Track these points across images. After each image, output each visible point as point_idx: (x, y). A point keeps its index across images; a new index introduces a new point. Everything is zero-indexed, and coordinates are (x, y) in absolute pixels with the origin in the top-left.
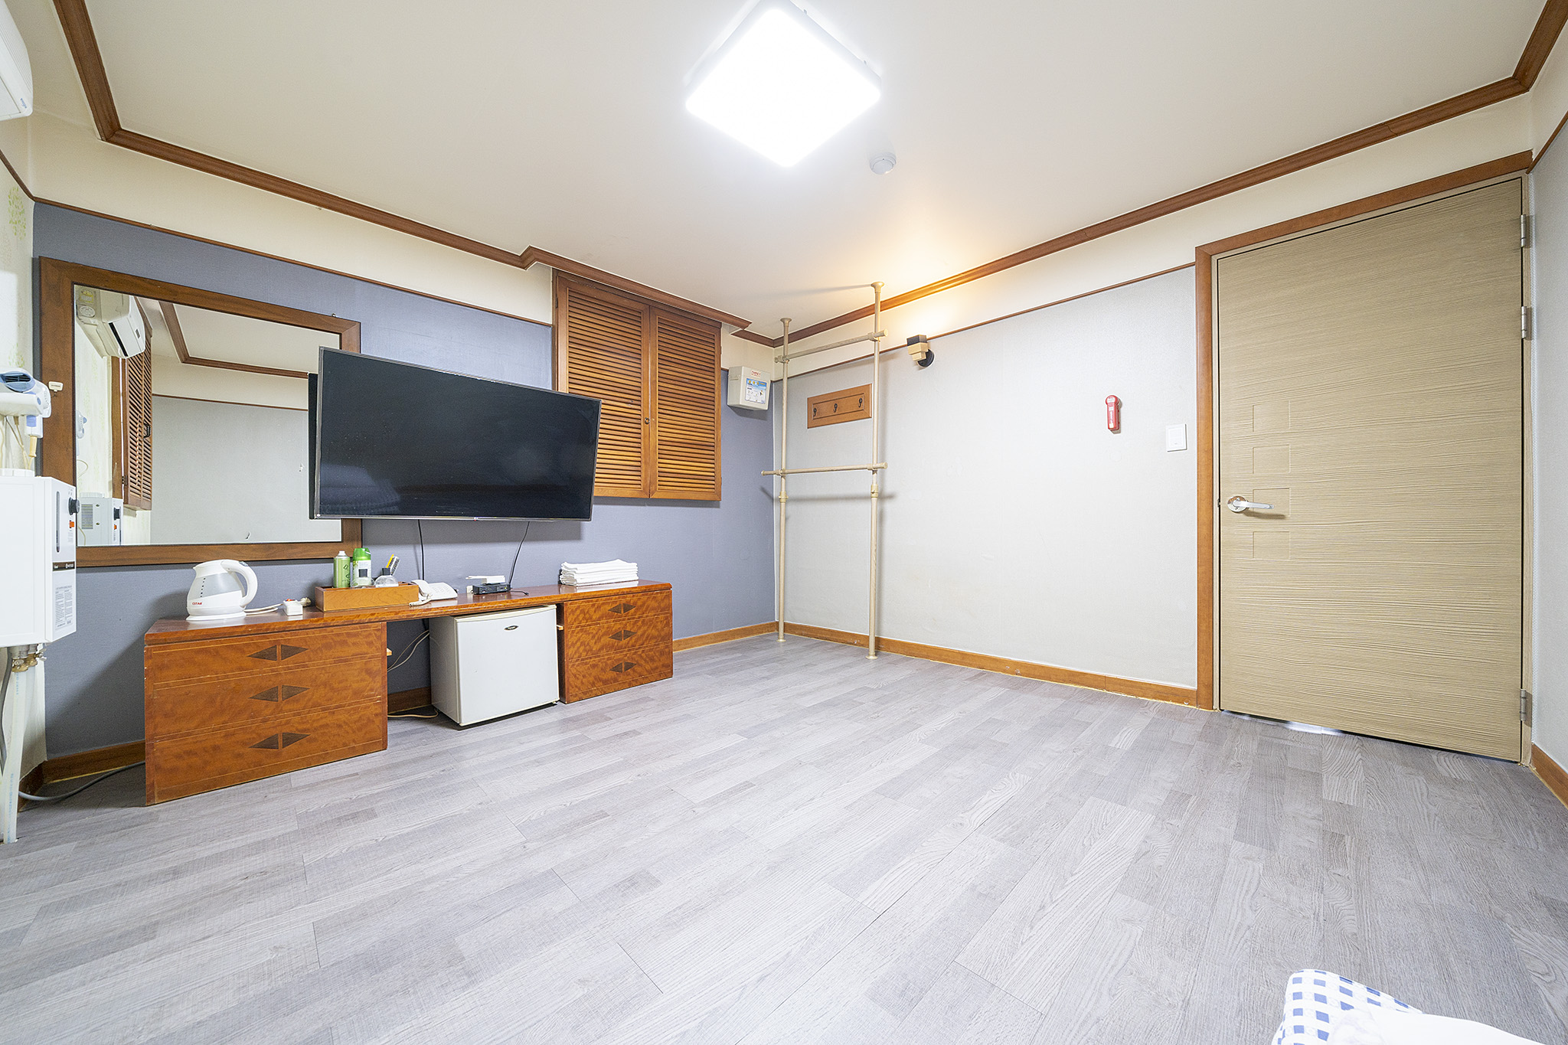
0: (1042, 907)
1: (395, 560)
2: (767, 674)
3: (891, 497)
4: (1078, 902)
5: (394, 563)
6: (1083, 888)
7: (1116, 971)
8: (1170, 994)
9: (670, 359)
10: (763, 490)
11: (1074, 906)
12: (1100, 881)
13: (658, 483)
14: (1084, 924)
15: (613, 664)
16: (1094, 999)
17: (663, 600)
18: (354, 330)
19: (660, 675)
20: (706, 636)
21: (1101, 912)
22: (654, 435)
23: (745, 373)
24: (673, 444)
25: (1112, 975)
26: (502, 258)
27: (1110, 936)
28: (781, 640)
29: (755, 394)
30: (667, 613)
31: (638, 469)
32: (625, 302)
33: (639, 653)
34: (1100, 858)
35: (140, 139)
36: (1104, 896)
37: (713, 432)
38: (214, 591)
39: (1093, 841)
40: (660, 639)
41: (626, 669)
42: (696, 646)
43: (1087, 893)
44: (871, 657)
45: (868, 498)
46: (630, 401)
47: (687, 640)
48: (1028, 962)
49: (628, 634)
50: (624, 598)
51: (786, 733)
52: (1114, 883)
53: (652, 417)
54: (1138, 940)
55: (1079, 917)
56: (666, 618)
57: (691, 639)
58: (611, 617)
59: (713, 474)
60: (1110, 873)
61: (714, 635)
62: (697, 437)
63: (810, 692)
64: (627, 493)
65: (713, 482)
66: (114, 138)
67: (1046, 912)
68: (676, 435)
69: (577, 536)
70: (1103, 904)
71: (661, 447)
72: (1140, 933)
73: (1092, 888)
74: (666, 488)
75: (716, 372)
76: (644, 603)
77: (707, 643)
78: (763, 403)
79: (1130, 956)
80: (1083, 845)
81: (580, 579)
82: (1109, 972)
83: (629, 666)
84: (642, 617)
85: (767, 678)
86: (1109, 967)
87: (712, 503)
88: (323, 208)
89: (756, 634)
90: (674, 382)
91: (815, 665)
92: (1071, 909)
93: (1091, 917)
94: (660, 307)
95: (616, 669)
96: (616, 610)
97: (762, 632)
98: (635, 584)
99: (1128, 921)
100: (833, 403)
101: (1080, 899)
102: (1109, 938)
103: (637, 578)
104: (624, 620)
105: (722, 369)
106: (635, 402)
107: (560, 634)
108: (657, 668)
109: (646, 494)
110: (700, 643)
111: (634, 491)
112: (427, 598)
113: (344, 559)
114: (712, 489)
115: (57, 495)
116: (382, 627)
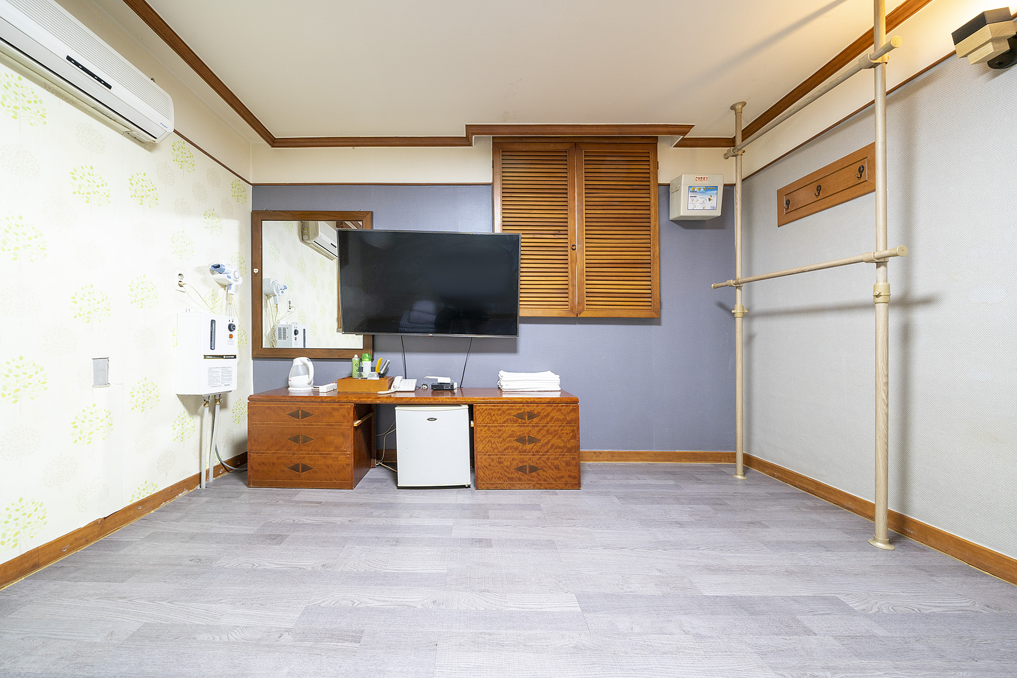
1: (387, 362)
2: (685, 518)
3: (927, 301)
5: (386, 364)
9: (597, 187)
10: (721, 305)
13: (586, 303)
15: (518, 464)
17: (568, 413)
18: (369, 216)
19: (566, 484)
20: (644, 453)
22: (580, 259)
23: (687, 181)
24: (602, 265)
26: (451, 143)
28: (739, 477)
29: (701, 201)
30: (573, 426)
31: (565, 291)
32: (552, 147)
33: (543, 459)
35: (283, 140)
37: (649, 249)
38: (298, 374)
40: (565, 450)
41: (531, 472)
42: (632, 461)
44: (880, 545)
45: (870, 306)
46: (557, 232)
47: (621, 453)
49: (532, 440)
50: (528, 406)
51: (637, 629)
53: (578, 243)
56: (573, 431)
57: (626, 453)
58: (516, 422)
59: (650, 291)
61: (655, 453)
62: (629, 256)
63: (728, 571)
64: (555, 313)
65: (650, 299)
66: (275, 145)
68: (607, 256)
69: (513, 349)
71: (589, 270)
74: (595, 307)
75: (652, 189)
76: (548, 415)
77: (646, 460)
78: (713, 209)
81: (505, 386)
83: (533, 469)
84: (546, 426)
85: (681, 525)
87: (653, 320)
88: (355, 148)
89: (712, 461)
90: (602, 208)
91: (767, 527)
94: (586, 141)
95: (521, 469)
96: (520, 416)
97: (720, 461)
98: (557, 395)
100: (815, 185)
103: (560, 389)
104: (528, 426)
105: (660, 185)
106: (562, 232)
107: (472, 430)
108: (562, 477)
109: (574, 313)
110: (636, 458)
111: (562, 311)
112: (392, 390)
113: (357, 359)
114: (651, 306)
115: (213, 322)
116: (350, 406)
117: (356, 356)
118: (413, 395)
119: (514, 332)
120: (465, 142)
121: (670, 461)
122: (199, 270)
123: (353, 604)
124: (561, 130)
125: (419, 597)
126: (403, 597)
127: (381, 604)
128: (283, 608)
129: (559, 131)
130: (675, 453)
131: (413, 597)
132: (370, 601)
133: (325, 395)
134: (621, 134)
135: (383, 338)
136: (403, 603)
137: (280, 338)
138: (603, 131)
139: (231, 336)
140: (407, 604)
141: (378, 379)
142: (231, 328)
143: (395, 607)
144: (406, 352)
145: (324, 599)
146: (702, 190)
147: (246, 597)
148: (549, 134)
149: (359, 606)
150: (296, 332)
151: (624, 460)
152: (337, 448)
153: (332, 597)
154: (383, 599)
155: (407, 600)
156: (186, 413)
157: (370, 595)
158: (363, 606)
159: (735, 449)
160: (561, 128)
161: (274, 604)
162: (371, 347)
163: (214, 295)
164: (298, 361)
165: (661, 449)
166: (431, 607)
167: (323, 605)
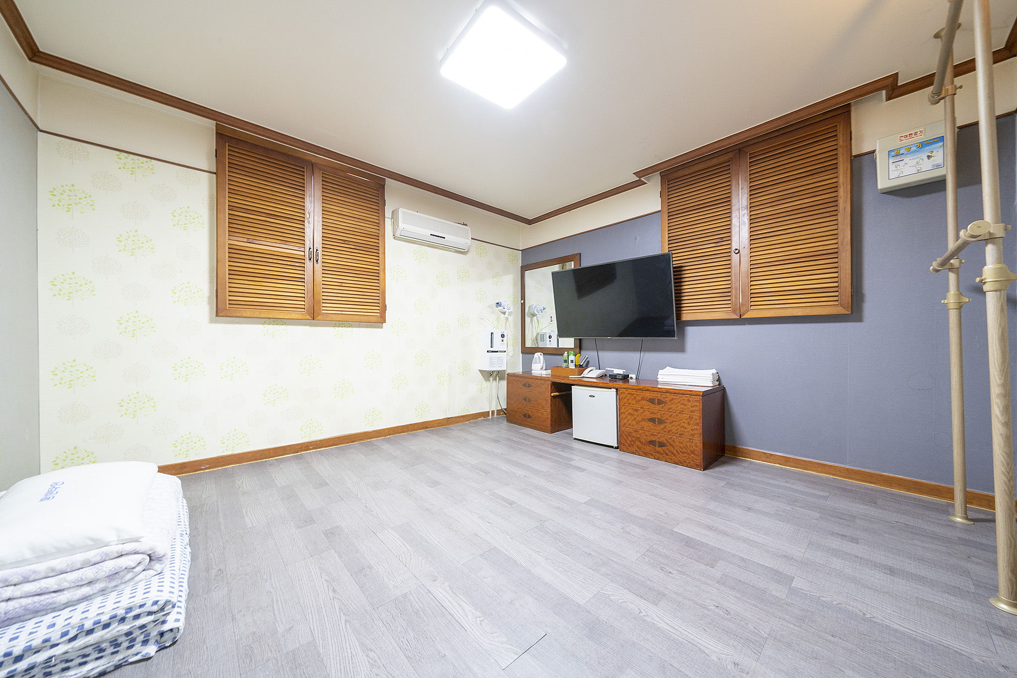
0: (334, 591)
1: (586, 357)
4: (324, 611)
5: (585, 359)
6: (331, 621)
7: (275, 601)
8: (244, 615)
11: (323, 607)
12: (329, 635)
13: (751, 303)
14: (308, 604)
16: (274, 585)
21: (308, 618)
24: (771, 264)
25: (275, 598)
27: (291, 612)
29: (914, 162)
31: (728, 294)
32: (715, 161)
34: (349, 652)
36: (316, 628)
37: (835, 237)
38: (536, 363)
39: (371, 661)
41: (660, 446)
43: (326, 620)
48: (311, 571)
49: (661, 421)
52: (321, 644)
53: (741, 247)
54: (277, 624)
55: (315, 605)
60: (331, 647)
62: (806, 249)
64: (717, 316)
66: (531, 223)
67: (330, 591)
68: (777, 254)
69: (681, 349)
70: (311, 623)
71: (755, 271)
72: (278, 629)
73: (327, 626)
74: (761, 307)
75: (841, 167)
78: (938, 167)
79: (274, 613)
80: (371, 650)
82: (277, 598)
83: (661, 444)
86: (279, 600)
88: (571, 211)
92: (322, 604)
93: (309, 611)
96: (652, 401)
99: (290, 629)
101: (325, 614)
102: (290, 611)
105: (859, 156)
106: (724, 239)
109: (737, 315)
110: (819, 469)
111: (725, 314)
112: (582, 375)
113: (566, 355)
114: (837, 301)
115: (492, 333)
116: (549, 383)
117: (566, 352)
118: (595, 380)
119: (682, 334)
120: (638, 183)
121: (870, 482)
122: (490, 306)
123: (639, 613)
124: (716, 146)
125: (717, 647)
126: (696, 635)
127: (669, 628)
128: (580, 582)
129: (716, 147)
130: (882, 476)
131: (708, 642)
132: (657, 619)
133: (545, 376)
134: (787, 123)
135: (588, 341)
136: (695, 643)
137: (541, 341)
138: (763, 130)
139: (503, 341)
140: (699, 645)
141: (574, 368)
142: (503, 336)
143: (684, 641)
144: (600, 350)
145: (614, 593)
146: (914, 148)
147: (556, 559)
148: (706, 153)
149: (646, 618)
150: (550, 337)
151: (802, 468)
152: (543, 408)
153: (621, 595)
154: (673, 625)
155: (701, 642)
156: (483, 379)
157: (659, 613)
158: (649, 620)
159: (992, 489)
160: (716, 144)
161: (574, 575)
162: (580, 346)
163: (498, 319)
164: (537, 355)
165: (858, 467)
166: (729, 667)
167: (612, 597)
